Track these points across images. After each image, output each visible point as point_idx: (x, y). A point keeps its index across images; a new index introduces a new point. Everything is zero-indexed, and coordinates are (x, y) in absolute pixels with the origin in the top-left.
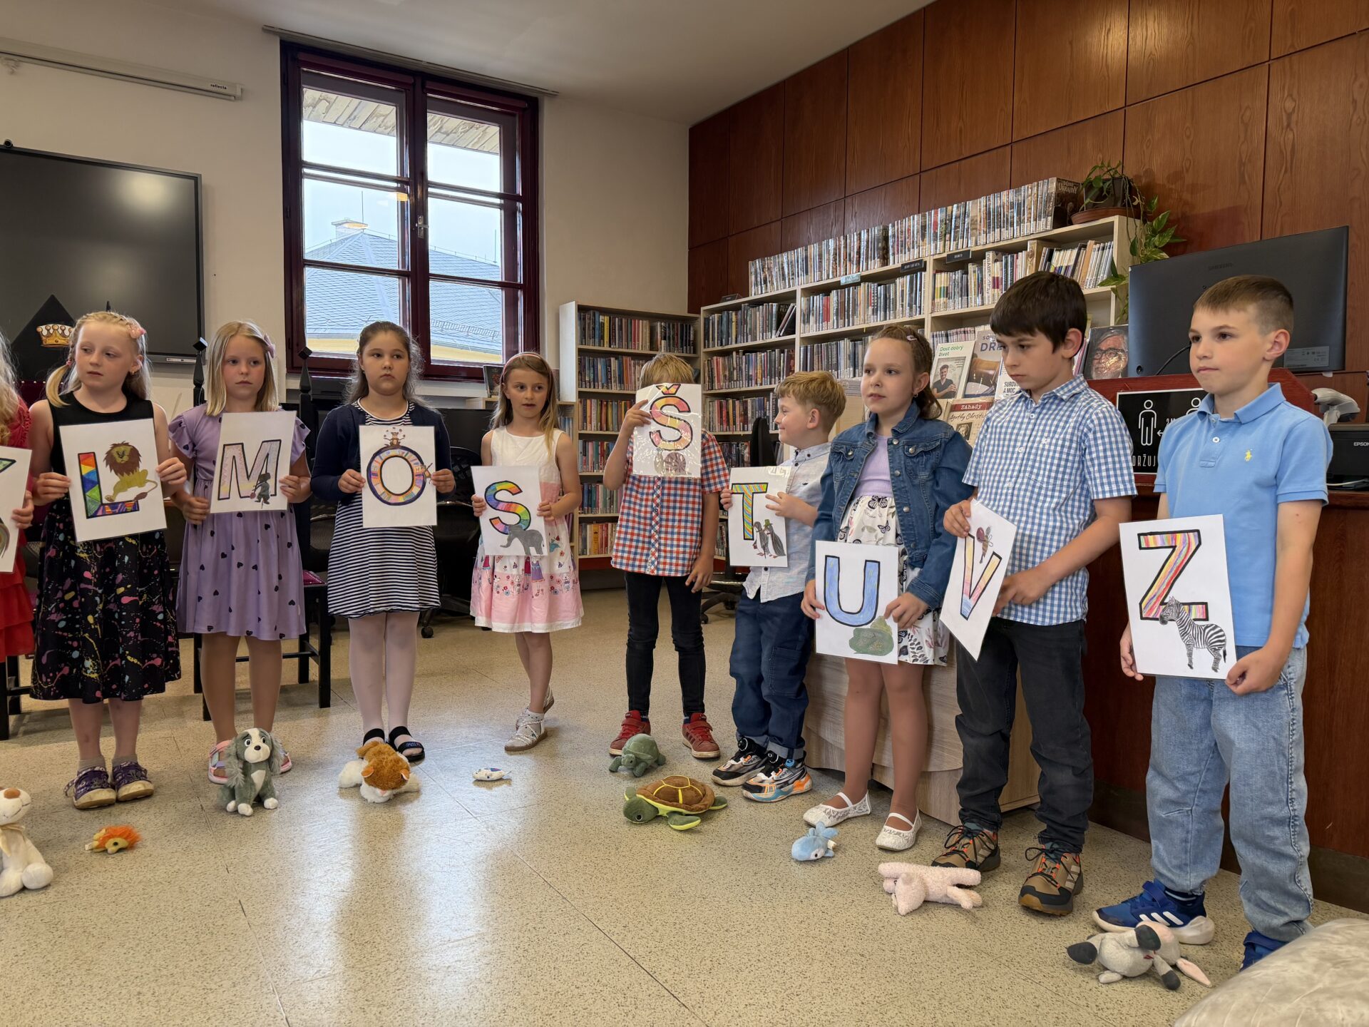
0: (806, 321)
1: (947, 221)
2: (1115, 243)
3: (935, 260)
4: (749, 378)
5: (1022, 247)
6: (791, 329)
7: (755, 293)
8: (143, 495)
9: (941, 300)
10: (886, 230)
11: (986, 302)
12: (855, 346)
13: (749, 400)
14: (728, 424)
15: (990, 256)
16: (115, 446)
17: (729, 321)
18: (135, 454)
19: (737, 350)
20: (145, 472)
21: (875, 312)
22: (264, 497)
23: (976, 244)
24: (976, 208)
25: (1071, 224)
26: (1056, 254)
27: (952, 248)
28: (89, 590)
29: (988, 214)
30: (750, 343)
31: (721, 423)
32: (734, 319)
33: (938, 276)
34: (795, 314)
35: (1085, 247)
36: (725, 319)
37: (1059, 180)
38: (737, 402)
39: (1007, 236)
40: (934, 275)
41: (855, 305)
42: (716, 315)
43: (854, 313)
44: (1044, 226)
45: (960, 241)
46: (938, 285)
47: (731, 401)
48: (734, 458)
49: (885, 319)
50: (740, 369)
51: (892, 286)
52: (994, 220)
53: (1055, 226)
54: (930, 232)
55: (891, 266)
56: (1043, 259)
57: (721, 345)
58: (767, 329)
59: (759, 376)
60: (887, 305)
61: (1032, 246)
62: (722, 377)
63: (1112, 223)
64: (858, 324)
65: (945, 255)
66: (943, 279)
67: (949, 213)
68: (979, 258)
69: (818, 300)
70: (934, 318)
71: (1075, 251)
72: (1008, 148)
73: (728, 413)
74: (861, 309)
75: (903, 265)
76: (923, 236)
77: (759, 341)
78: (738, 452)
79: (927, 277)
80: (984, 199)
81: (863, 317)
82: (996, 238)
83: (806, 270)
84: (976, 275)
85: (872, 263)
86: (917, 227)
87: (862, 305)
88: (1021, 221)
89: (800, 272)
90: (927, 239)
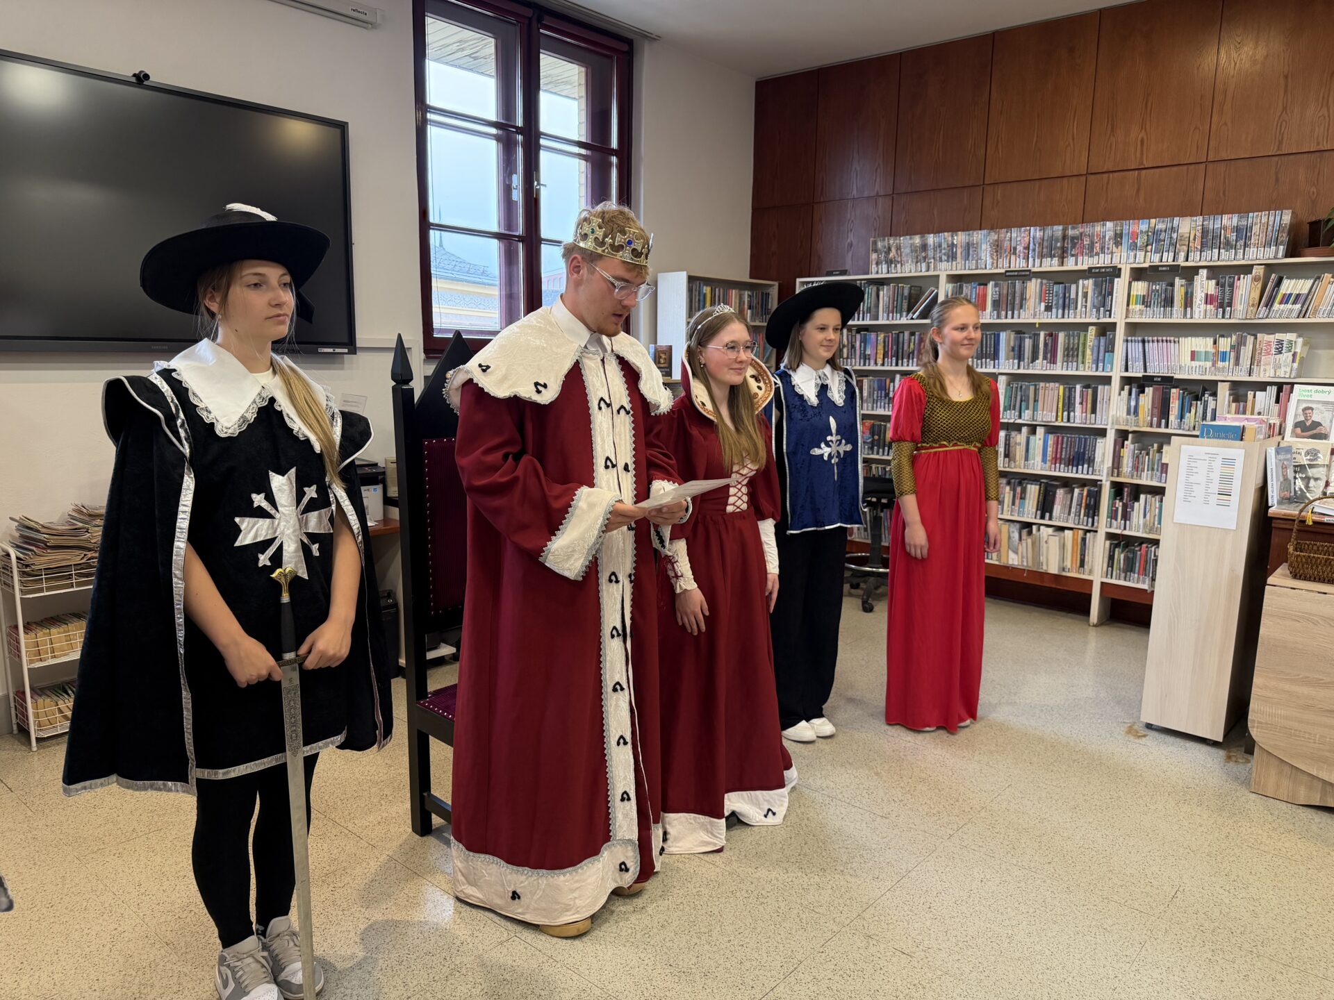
1: (1150, 232)
3: (1132, 269)
4: (865, 358)
5: (1247, 269)
7: (882, 272)
9: (1136, 307)
10: (1066, 231)
11: (1196, 315)
12: (1021, 340)
15: (1204, 273)
21: (1048, 308)
23: (1187, 260)
24: (1187, 226)
26: (1286, 282)
27: (1154, 259)
29: (1205, 232)
30: (868, 322)
33: (1135, 284)
35: (1320, 278)
37: (1293, 213)
39: (1227, 258)
40: (1130, 283)
41: (1023, 299)
43: (1021, 307)
44: (1275, 254)
45: (1165, 255)
46: (1133, 293)
49: (1063, 317)
50: (853, 347)
51: (1072, 286)
52: (1209, 240)
54: (1126, 241)
55: (1070, 265)
56: (1270, 285)
58: (894, 309)
59: (880, 356)
60: (1066, 304)
61: (1258, 271)
64: (1025, 317)
65: (1146, 265)
66: (1140, 288)
67: (1153, 225)
68: (1190, 273)
69: (969, 289)
70: (1127, 324)
71: (1310, 282)
72: (1204, 165)
74: (1031, 303)
75: (1090, 269)
76: (1118, 244)
77: (880, 322)
79: (1120, 285)
80: (1199, 219)
81: (1033, 312)
82: (1213, 257)
83: (952, 257)
84: (1183, 290)
85: (1047, 261)
86: (1109, 234)
87: (1032, 300)
88: (1245, 245)
89: (944, 258)
90: (1125, 247)
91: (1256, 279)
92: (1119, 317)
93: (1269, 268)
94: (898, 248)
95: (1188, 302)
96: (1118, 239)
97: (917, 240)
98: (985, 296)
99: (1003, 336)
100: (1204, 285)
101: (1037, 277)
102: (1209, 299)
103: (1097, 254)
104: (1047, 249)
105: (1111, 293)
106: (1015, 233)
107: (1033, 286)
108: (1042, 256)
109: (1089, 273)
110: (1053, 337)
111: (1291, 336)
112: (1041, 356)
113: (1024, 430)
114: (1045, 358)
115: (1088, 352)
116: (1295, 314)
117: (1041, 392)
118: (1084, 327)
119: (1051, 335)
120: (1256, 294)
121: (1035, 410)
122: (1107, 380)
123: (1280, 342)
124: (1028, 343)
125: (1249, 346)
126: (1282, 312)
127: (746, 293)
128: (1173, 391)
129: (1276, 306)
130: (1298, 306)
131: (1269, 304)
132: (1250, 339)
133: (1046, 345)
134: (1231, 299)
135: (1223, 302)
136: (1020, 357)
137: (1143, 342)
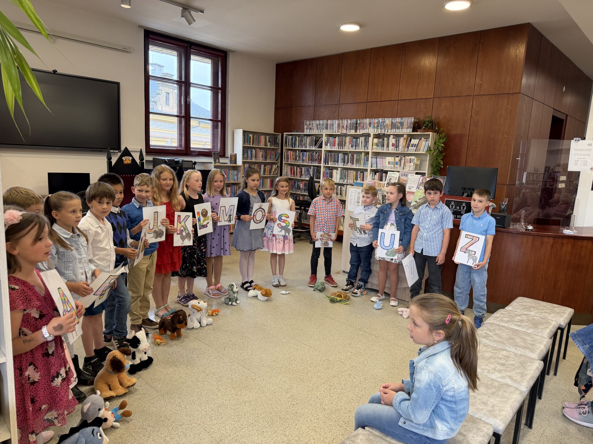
0: (326, 145)
1: (378, 123)
2: (430, 140)
3: (374, 134)
4: (303, 160)
5: (402, 135)
6: (321, 147)
7: (307, 132)
8: (208, 223)
9: (375, 147)
10: (357, 121)
11: (390, 150)
12: (344, 156)
13: (303, 168)
14: (294, 174)
15: (392, 136)
16: (203, 210)
17: (296, 140)
18: (207, 212)
19: (299, 150)
20: (209, 216)
21: (352, 146)
22: (230, 221)
23: (387, 132)
24: (388, 121)
25: (417, 132)
26: (412, 140)
27: (379, 131)
28: (195, 248)
29: (392, 123)
30: (304, 148)
31: (291, 174)
32: (298, 139)
33: (374, 139)
34: (322, 142)
35: (421, 139)
36: (294, 139)
37: (415, 118)
38: (298, 168)
39: (398, 132)
40: (373, 139)
41: (345, 143)
42: (290, 137)
43: (345, 145)
44: (409, 131)
45: (382, 130)
46: (374, 142)
47: (295, 167)
48: (296, 187)
49: (356, 149)
50: (300, 157)
51: (358, 139)
52: (393, 126)
53: (413, 131)
54: (372, 125)
55: (358, 133)
56: (408, 141)
57: (292, 147)
58: (311, 145)
59: (307, 160)
60: (357, 145)
61: (405, 136)
62: (292, 158)
63: (430, 134)
64: (346, 149)
65: (377, 133)
66: (376, 140)
67: (379, 120)
68: (388, 136)
69: (331, 139)
70: (372, 152)
71: (418, 140)
72: (397, 101)
73: (294, 171)
74: (347, 144)
75: (363, 134)
76: (370, 126)
77: (308, 148)
78: (298, 185)
79: (371, 139)
80: (391, 119)
81: (348, 148)
82: (394, 131)
83: (327, 128)
84: (387, 141)
85: (351, 131)
86: (368, 123)
87: (348, 143)
88: (402, 128)
89: (325, 128)
90: (371, 127)
91: (405, 139)
92: (370, 150)
93: (409, 135)
94: (312, 125)
95: (388, 146)
96: (370, 124)
97: (318, 122)
98: (335, 141)
99: (340, 155)
100: (392, 140)
101: (349, 136)
102: (393, 145)
103: (365, 129)
104: (352, 127)
105: (368, 142)
106: (343, 121)
107: (348, 139)
108: (350, 129)
109: (363, 135)
110: (353, 155)
111: (413, 157)
112: (350, 162)
113: (345, 186)
114: (351, 163)
115: (362, 161)
116: (414, 150)
117: (349, 173)
118: (361, 153)
119: (352, 155)
120: (404, 144)
121: (347, 180)
122: (366, 170)
123: (411, 159)
124: (346, 157)
125: (403, 160)
126: (412, 150)
127: (269, 137)
128: (384, 174)
129: (410, 148)
130: (415, 148)
131: (408, 147)
132: (403, 158)
133: (351, 158)
134: (398, 145)
135: (396, 146)
136: (344, 162)
137: (376, 158)
